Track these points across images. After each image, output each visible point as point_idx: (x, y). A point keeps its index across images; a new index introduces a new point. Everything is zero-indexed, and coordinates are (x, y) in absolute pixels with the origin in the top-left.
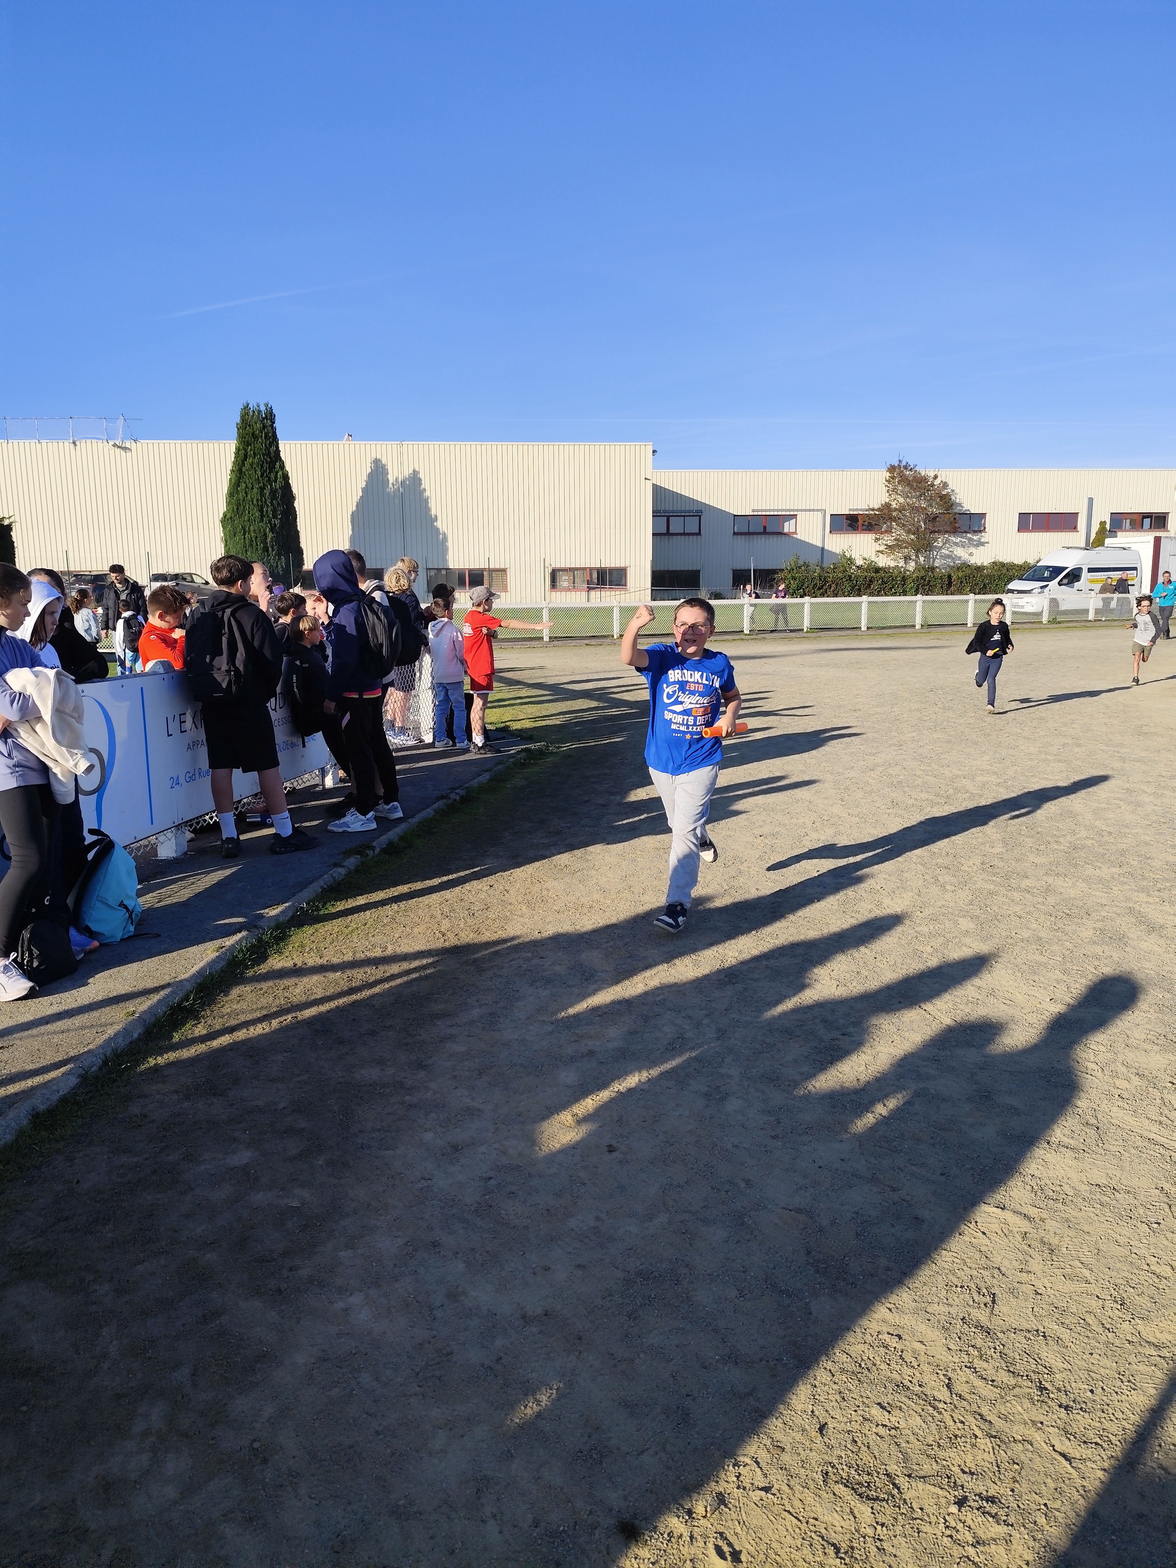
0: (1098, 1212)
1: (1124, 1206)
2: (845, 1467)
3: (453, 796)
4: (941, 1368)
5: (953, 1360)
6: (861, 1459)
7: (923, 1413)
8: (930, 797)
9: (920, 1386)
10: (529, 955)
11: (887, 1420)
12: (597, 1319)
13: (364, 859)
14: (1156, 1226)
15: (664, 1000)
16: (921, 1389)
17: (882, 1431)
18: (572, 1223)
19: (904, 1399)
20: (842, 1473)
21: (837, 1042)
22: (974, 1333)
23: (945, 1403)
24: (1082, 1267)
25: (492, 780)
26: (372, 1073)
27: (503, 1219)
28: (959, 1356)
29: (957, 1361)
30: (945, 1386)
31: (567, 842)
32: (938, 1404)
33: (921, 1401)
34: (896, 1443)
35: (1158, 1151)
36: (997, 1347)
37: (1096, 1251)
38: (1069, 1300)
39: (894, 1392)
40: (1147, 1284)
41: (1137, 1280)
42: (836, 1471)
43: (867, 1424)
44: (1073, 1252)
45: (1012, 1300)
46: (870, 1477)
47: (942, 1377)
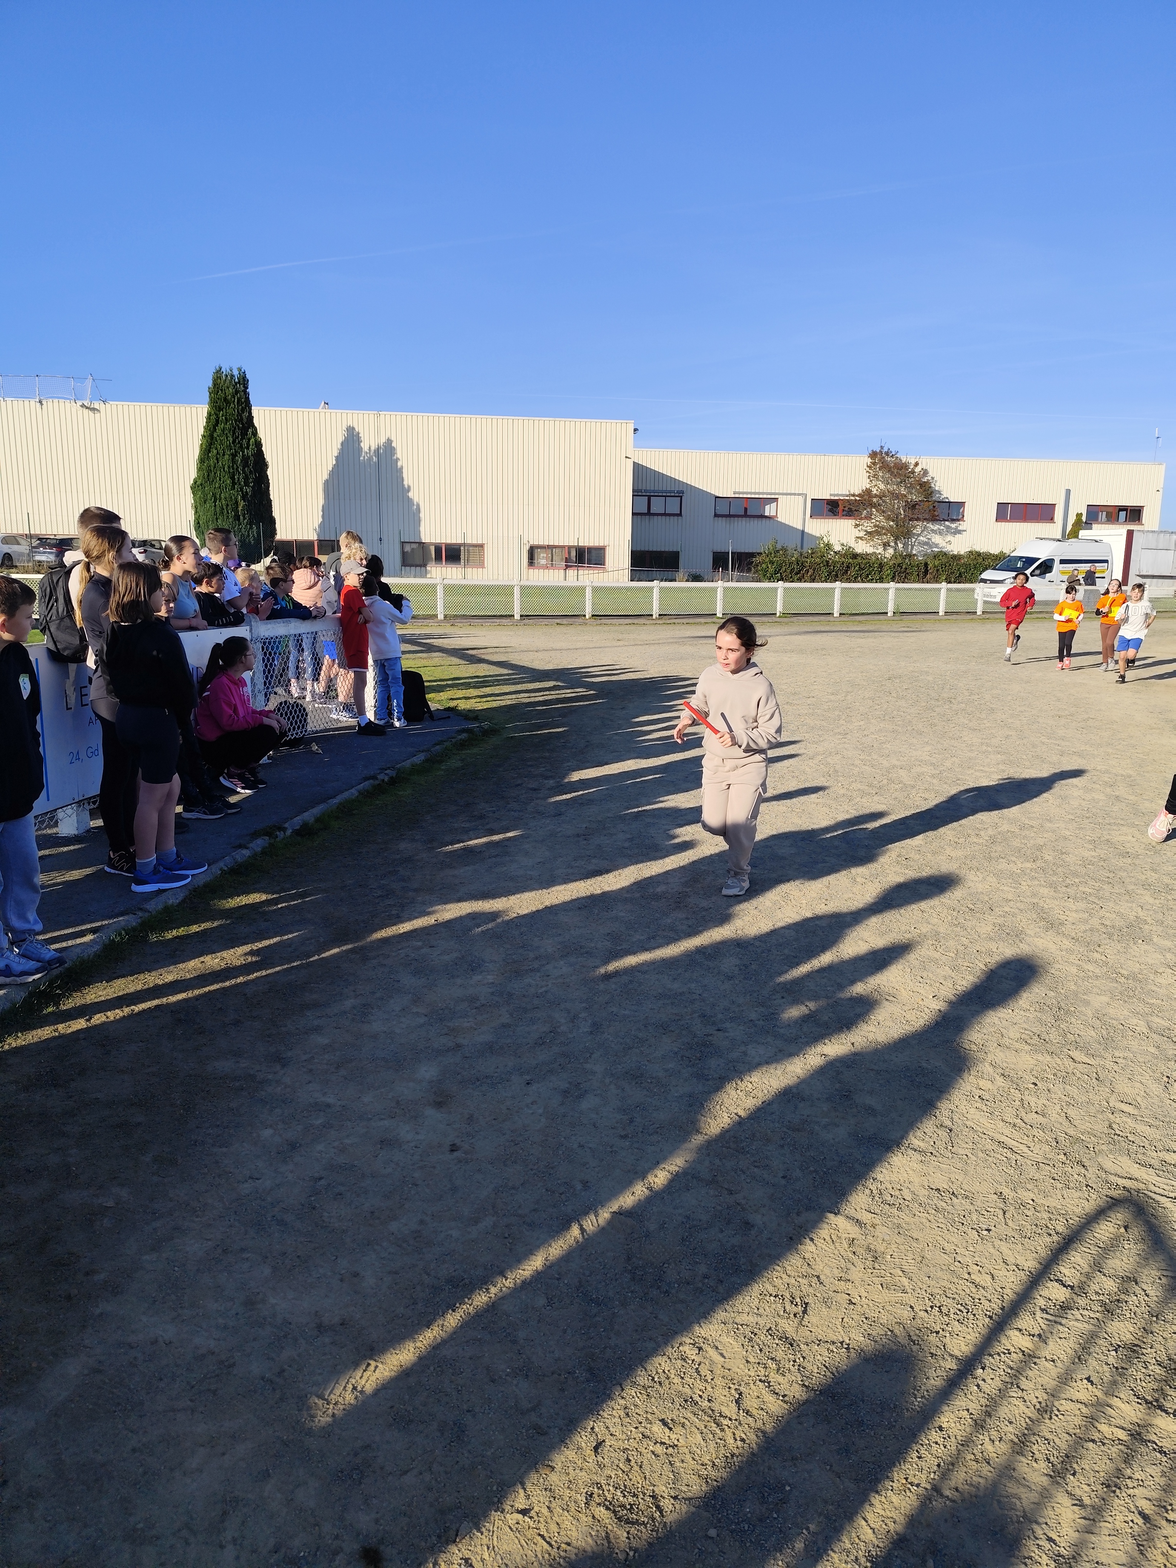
0: (931, 1218)
1: (959, 1212)
2: (611, 1488)
3: (381, 777)
4: (735, 1382)
5: (749, 1373)
6: (630, 1480)
7: (705, 1430)
8: (862, 787)
9: (709, 1401)
10: (420, 944)
11: (667, 1438)
12: (395, 1329)
13: (272, 841)
14: (985, 1233)
15: (546, 992)
16: (709, 1404)
17: (659, 1449)
18: (394, 1226)
19: (690, 1415)
20: (607, 1495)
21: (710, 1038)
22: (777, 1344)
23: (730, 1419)
24: (902, 1275)
25: (427, 761)
26: (225, 1066)
27: (323, 1221)
28: (756, 1369)
29: (753, 1374)
30: (734, 1402)
31: (488, 827)
32: (723, 1421)
33: (706, 1417)
34: (670, 1462)
35: (1005, 1154)
36: (797, 1360)
37: (920, 1258)
38: (881, 1310)
39: (680, 1408)
40: (964, 1293)
41: (955, 1290)
42: (601, 1492)
43: (645, 1442)
44: (897, 1260)
45: (824, 1310)
46: (635, 1499)
47: (733, 1391)
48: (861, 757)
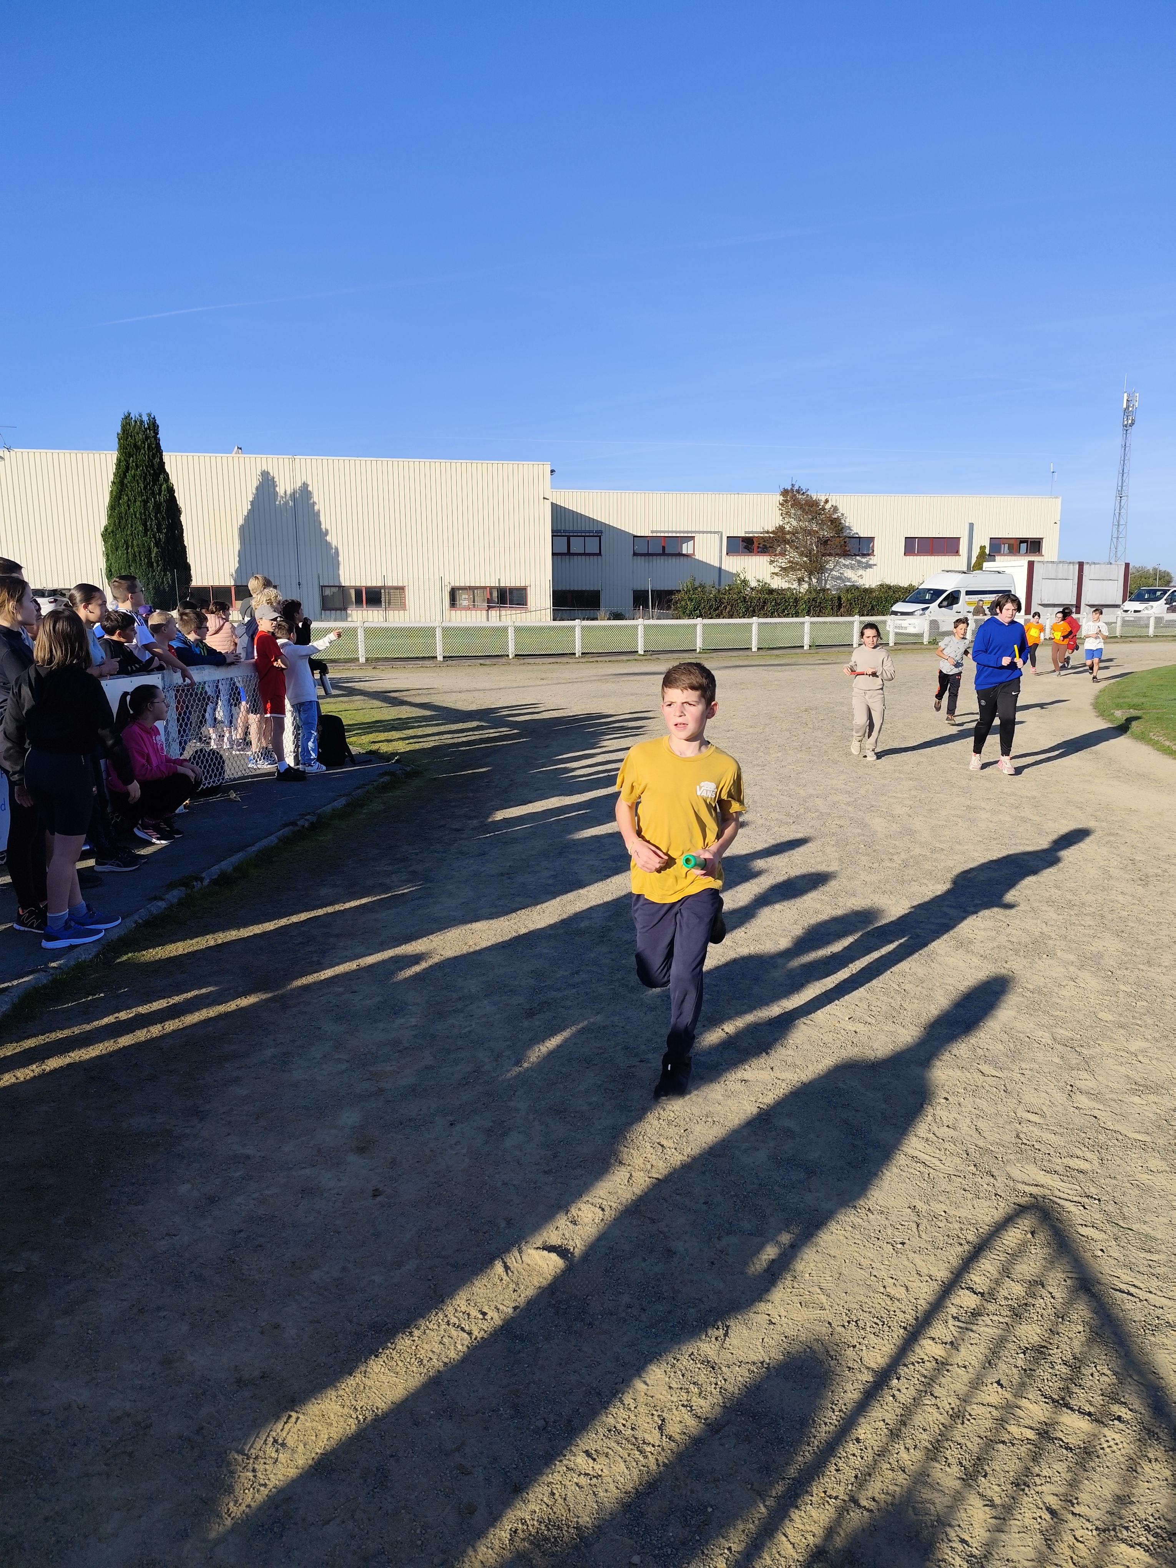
0: (848, 1235)
1: (875, 1228)
2: (535, 1523)
3: (301, 823)
4: (658, 1408)
5: (672, 1399)
6: (555, 1513)
7: (628, 1459)
8: (780, 817)
9: (632, 1429)
10: (341, 989)
11: (591, 1469)
12: (317, 1378)
13: (189, 891)
14: (900, 1246)
15: (470, 1032)
16: (633, 1433)
17: (583, 1481)
18: (315, 1275)
19: (613, 1445)
20: (531, 1529)
21: (633, 1069)
22: (699, 1369)
23: (653, 1446)
24: (820, 1292)
25: (348, 805)
26: (140, 1122)
27: (243, 1274)
28: (678, 1394)
29: (675, 1400)
30: (657, 1428)
31: (411, 869)
32: (646, 1448)
33: (629, 1446)
34: (594, 1493)
35: (918, 1169)
36: (719, 1383)
37: (838, 1275)
38: (800, 1328)
39: (604, 1438)
40: (879, 1306)
41: (871, 1304)
42: (525, 1527)
43: (569, 1474)
44: (815, 1278)
45: (745, 1331)
46: (559, 1531)
47: (656, 1418)
48: (779, 788)
